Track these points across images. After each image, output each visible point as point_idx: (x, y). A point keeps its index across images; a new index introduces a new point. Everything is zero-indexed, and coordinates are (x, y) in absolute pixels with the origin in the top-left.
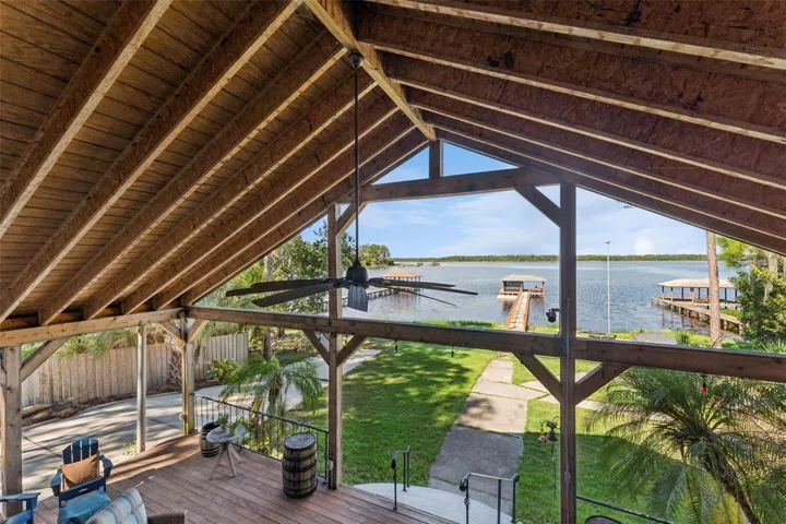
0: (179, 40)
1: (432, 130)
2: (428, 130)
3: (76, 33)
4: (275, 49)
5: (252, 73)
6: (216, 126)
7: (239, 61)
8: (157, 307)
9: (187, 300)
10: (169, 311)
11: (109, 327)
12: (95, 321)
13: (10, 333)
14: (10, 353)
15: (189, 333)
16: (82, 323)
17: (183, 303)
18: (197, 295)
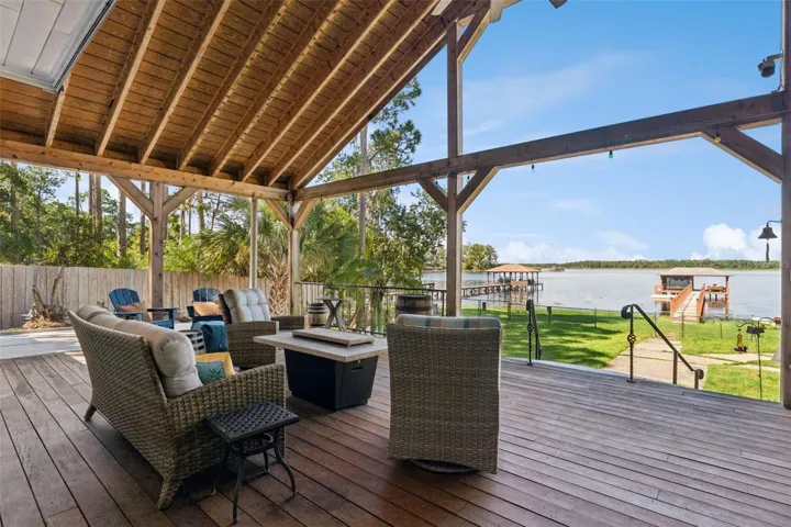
8: (268, 182)
9: (293, 184)
10: (278, 190)
11: (230, 190)
12: (218, 179)
13: (157, 169)
14: (156, 188)
15: (296, 218)
16: (208, 178)
17: (290, 187)
18: (303, 175)
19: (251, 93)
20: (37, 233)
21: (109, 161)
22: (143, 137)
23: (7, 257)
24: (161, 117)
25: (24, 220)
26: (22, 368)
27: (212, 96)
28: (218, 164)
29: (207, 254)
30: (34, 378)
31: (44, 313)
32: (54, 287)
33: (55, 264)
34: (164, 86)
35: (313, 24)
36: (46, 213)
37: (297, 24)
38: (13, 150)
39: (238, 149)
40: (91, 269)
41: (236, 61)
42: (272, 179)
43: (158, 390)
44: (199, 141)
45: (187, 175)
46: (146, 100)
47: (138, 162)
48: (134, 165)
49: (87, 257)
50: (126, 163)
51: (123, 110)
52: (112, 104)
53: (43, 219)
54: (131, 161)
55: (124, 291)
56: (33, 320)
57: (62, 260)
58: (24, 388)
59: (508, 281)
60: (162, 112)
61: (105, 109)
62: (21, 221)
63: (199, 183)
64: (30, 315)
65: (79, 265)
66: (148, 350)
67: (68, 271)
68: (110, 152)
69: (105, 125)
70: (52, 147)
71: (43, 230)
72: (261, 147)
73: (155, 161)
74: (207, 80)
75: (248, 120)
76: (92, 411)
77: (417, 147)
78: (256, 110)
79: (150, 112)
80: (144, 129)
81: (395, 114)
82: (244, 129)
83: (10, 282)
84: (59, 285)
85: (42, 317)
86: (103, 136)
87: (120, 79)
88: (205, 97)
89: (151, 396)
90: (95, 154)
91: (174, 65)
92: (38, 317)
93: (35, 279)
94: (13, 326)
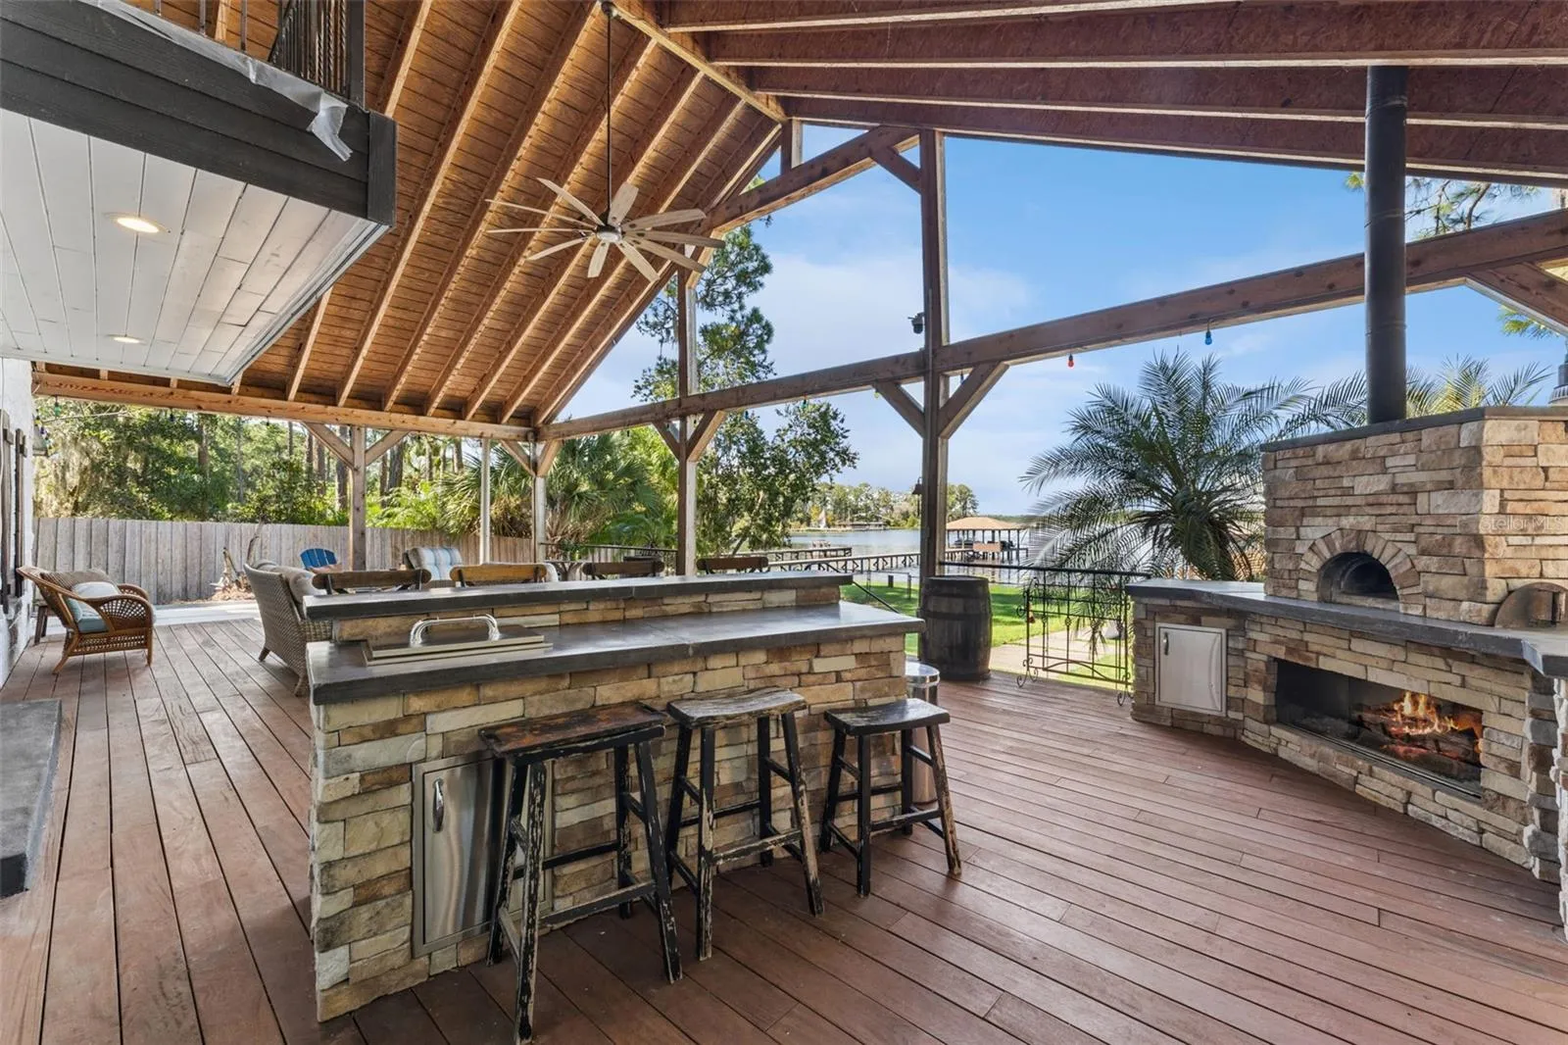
0: (457, 23)
1: (772, 104)
2: (766, 103)
3: (385, 29)
4: (543, 19)
5: (529, 51)
6: (510, 120)
7: (502, 31)
8: (501, 419)
9: (536, 419)
10: (515, 428)
11: (449, 430)
12: (434, 420)
13: (358, 412)
14: (356, 432)
15: (539, 462)
16: (421, 418)
17: (532, 422)
18: (546, 409)
19: (458, 326)
20: (238, 470)
21: (302, 405)
22: (339, 376)
23: (192, 510)
24: (356, 356)
25: (219, 451)
26: (209, 630)
27: (413, 331)
28: (433, 401)
29: (451, 506)
30: (219, 637)
31: (237, 582)
32: (250, 550)
33: (253, 521)
34: (356, 326)
35: (512, 257)
36: (250, 439)
37: (495, 258)
38: (198, 400)
39: (455, 382)
40: (297, 527)
41: (433, 298)
42: (505, 414)
43: (293, 612)
44: (403, 380)
45: (396, 416)
46: (336, 341)
47: (335, 404)
48: (330, 408)
49: (293, 510)
50: (320, 407)
51: (313, 352)
52: (300, 348)
53: (247, 448)
54: (327, 404)
55: (320, 551)
56: (224, 589)
57: (262, 516)
58: (209, 642)
59: (969, 544)
60: (357, 351)
61: (294, 353)
62: (213, 453)
63: (409, 426)
64: (221, 584)
65: (283, 522)
66: (286, 583)
67: (269, 529)
68: (304, 395)
69: (295, 367)
70: (239, 394)
71: (247, 466)
72: (484, 380)
73: (356, 402)
74: (404, 317)
75: (458, 355)
76: (265, 652)
77: (767, 347)
78: (466, 343)
79: (345, 352)
80: (340, 369)
81: (740, 296)
82: (456, 363)
83: (196, 544)
84: (256, 548)
85: (235, 587)
86: (293, 380)
87: (307, 324)
88: (405, 334)
89: (290, 617)
90: (286, 399)
91: (364, 305)
92: (230, 587)
93: (227, 541)
94: (200, 598)
